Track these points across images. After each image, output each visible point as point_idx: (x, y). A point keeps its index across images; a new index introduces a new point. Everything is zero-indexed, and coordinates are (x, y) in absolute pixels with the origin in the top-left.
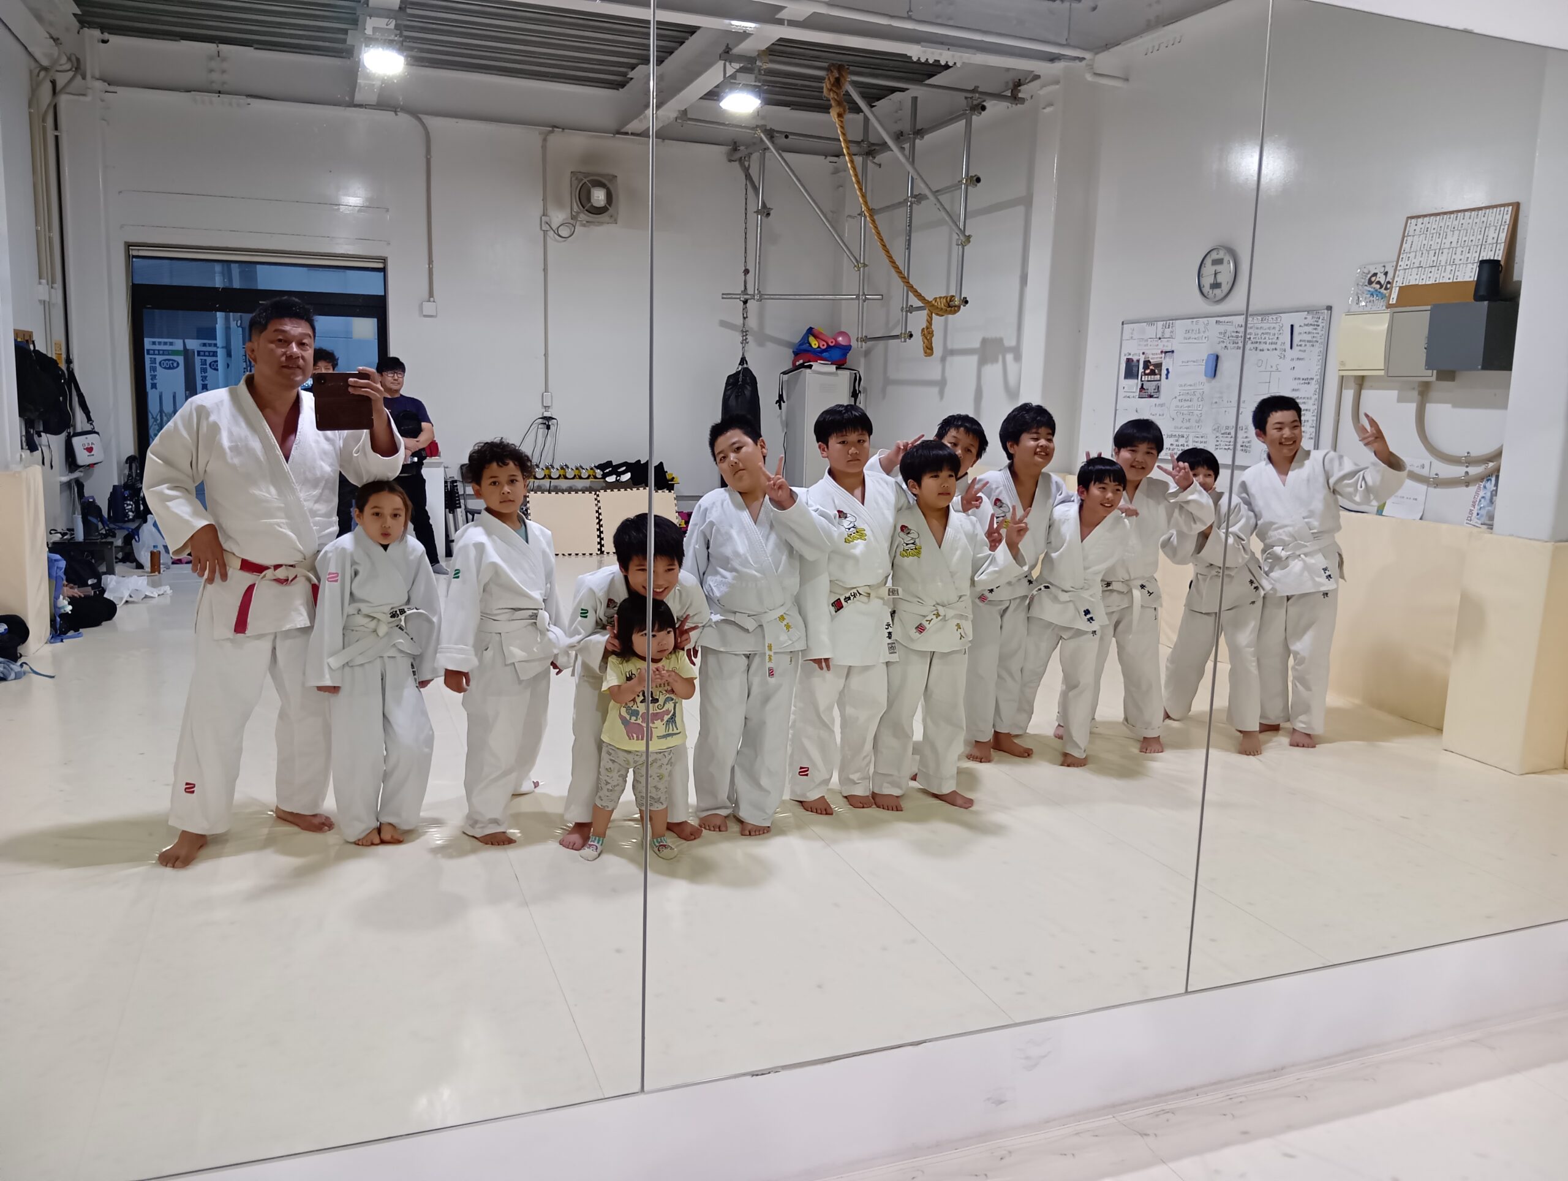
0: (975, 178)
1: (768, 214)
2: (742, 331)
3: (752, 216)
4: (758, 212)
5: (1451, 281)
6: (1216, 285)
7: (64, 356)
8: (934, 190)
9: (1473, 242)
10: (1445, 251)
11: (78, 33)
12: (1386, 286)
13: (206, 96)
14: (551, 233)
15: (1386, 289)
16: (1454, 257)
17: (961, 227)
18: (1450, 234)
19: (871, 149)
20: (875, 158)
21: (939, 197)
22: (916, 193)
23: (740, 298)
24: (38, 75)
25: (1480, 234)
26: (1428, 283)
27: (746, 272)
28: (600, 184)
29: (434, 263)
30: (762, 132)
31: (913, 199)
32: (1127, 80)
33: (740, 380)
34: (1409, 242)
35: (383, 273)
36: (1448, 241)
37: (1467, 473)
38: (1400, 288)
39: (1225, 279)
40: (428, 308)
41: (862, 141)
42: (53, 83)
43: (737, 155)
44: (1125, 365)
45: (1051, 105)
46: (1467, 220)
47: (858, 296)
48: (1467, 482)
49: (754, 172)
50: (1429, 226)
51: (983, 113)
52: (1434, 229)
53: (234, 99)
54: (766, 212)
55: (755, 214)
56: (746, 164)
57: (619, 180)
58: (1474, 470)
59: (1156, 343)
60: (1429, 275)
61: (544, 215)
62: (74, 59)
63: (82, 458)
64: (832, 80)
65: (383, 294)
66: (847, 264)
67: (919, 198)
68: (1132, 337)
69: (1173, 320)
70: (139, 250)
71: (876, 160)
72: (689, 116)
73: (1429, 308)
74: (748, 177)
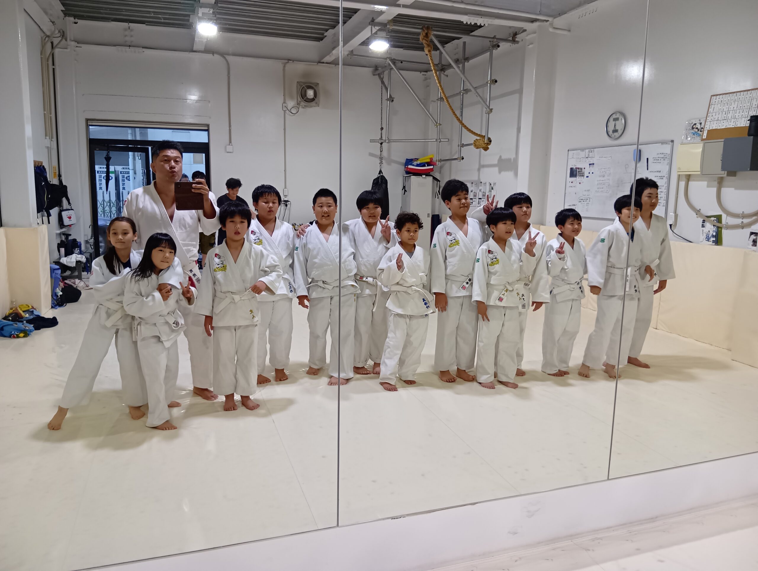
0: (494, 81)
1: (393, 101)
2: (380, 158)
3: (384, 101)
4: (387, 100)
5: (734, 126)
6: (615, 131)
7: (57, 173)
8: (474, 87)
9: (745, 107)
10: (731, 112)
11: (64, 19)
12: (701, 130)
13: (124, 48)
14: (287, 112)
15: (701, 131)
16: (735, 114)
17: (488, 104)
18: (733, 103)
19: (442, 68)
20: (445, 72)
21: (478, 90)
22: (465, 88)
23: (379, 142)
24: (45, 40)
25: (749, 103)
26: (722, 128)
27: (382, 129)
28: (310, 87)
29: (232, 127)
30: (390, 60)
31: (464, 92)
32: (569, 31)
33: (380, 181)
34: (712, 108)
35: (207, 132)
36: (732, 107)
37: (742, 222)
38: (708, 131)
39: (620, 127)
40: (229, 148)
41: (439, 64)
42: (52, 43)
43: (378, 72)
44: (569, 171)
45: (532, 44)
46: (742, 96)
47: (437, 140)
48: (743, 226)
49: (386, 80)
50: (723, 99)
51: (498, 48)
52: (725, 101)
53: (137, 49)
54: (391, 99)
55: (386, 101)
56: (382, 76)
57: (320, 85)
58: (746, 221)
59: (585, 160)
60: (723, 124)
61: (284, 103)
62: (61, 31)
63: (66, 222)
64: (424, 35)
65: (208, 142)
66: (431, 125)
67: (466, 91)
68: (573, 157)
69: (593, 148)
70: (92, 122)
71: (445, 73)
72: (354, 54)
73: (723, 140)
74: (383, 82)
